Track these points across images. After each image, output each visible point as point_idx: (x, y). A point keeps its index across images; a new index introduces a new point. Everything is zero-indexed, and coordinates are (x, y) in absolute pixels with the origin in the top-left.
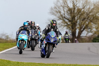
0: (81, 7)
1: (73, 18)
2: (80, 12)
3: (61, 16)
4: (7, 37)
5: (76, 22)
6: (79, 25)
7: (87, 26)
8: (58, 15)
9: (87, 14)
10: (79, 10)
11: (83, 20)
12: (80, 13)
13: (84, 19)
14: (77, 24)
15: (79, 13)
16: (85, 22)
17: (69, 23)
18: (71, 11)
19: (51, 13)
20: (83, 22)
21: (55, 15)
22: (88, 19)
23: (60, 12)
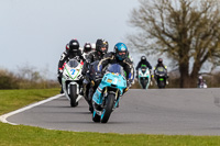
0: (199, 10)
1: (183, 32)
2: (197, 20)
3: (157, 28)
4: (36, 75)
5: (190, 42)
6: (196, 49)
7: (212, 50)
8: (150, 26)
9: (214, 25)
10: (195, 16)
11: (203, 38)
12: (197, 23)
13: (207, 35)
14: (191, 46)
15: (194, 22)
16: (208, 43)
17: (172, 45)
18: (177, 18)
19: (132, 22)
20: (205, 42)
21: (143, 27)
22: (214, 35)
23: (153, 21)
